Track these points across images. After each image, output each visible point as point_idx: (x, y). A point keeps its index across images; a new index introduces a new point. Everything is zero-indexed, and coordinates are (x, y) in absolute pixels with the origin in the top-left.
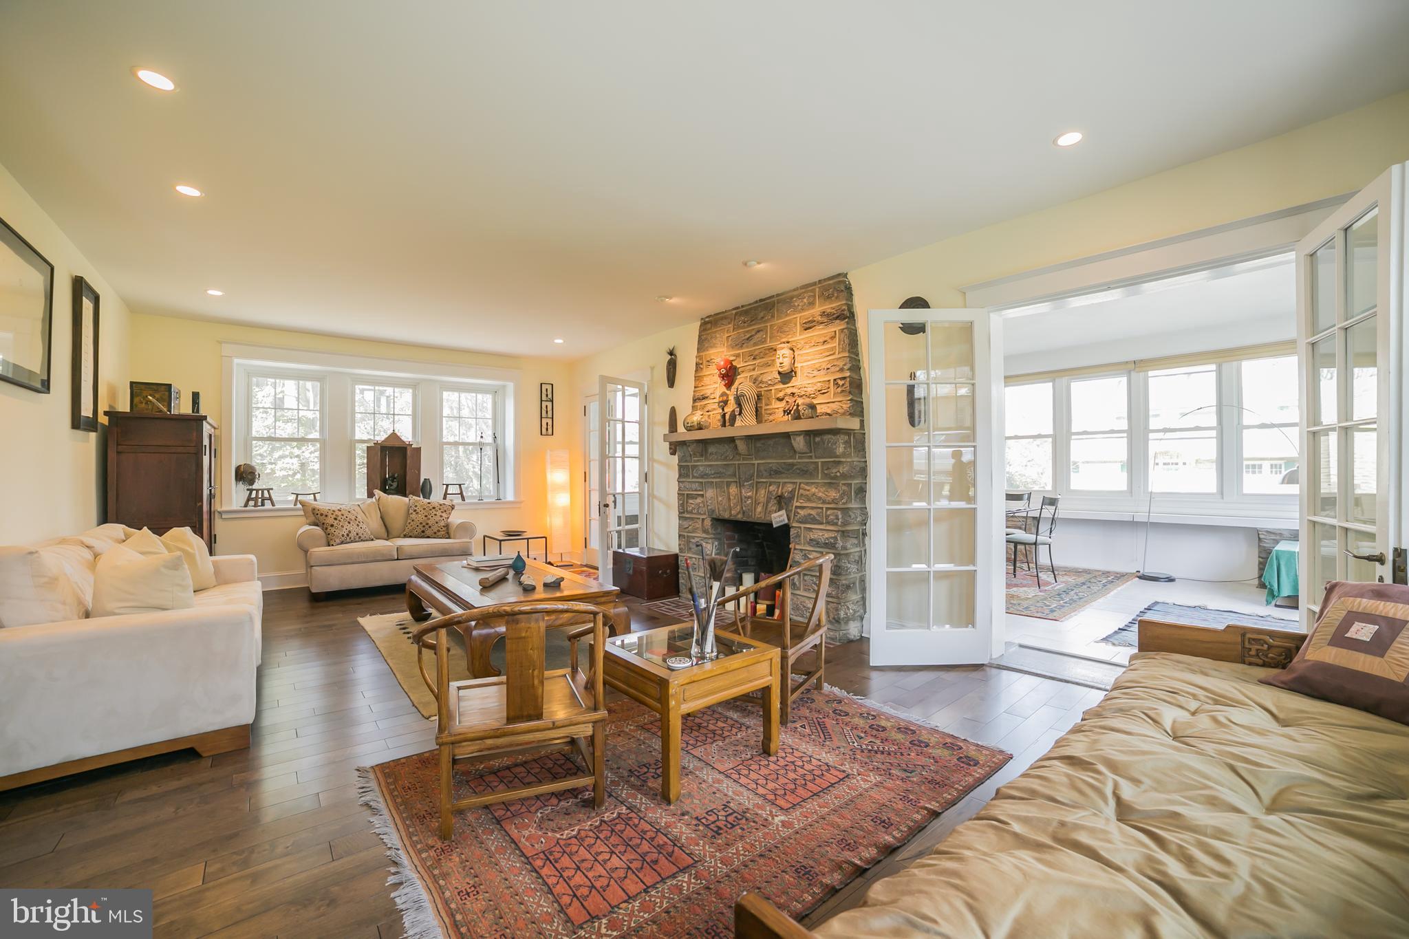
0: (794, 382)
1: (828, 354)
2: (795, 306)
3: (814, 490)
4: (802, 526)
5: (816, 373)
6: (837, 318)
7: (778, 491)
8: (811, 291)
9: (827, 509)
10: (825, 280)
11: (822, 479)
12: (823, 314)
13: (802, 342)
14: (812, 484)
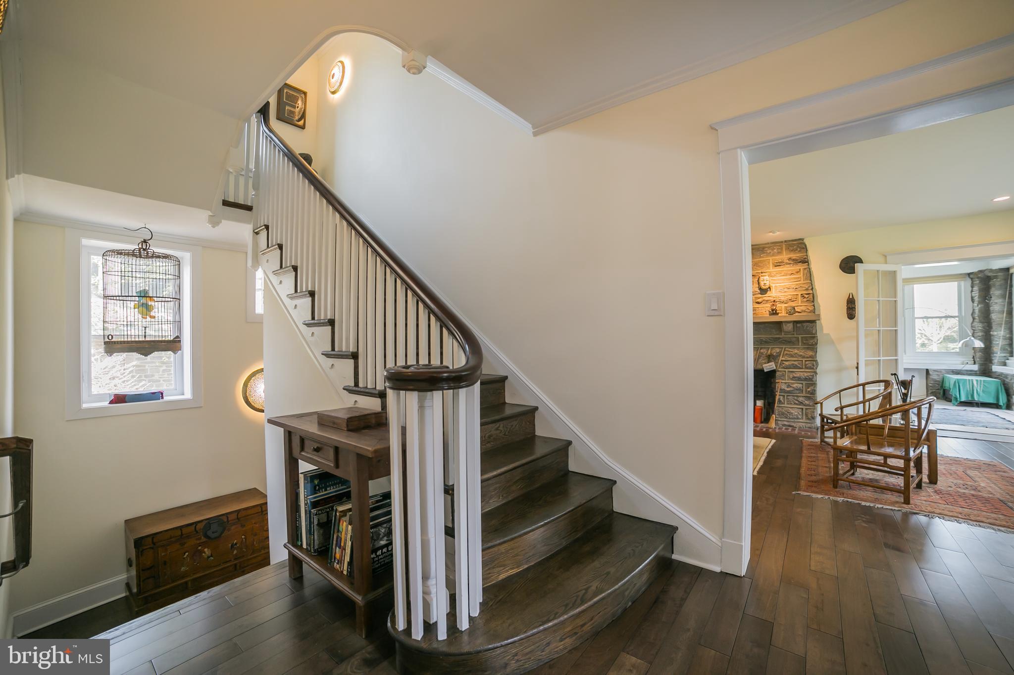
0: (769, 294)
1: (796, 280)
2: (767, 253)
3: (796, 351)
4: (787, 370)
5: (786, 290)
6: (800, 262)
7: (767, 352)
8: (779, 246)
9: (806, 361)
10: (789, 241)
11: (802, 345)
12: (790, 259)
13: (775, 273)
14: (794, 348)
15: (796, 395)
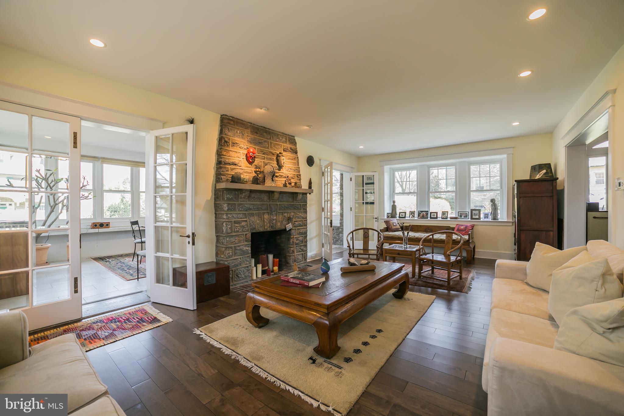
1: (293, 164)
3: (300, 214)
4: (296, 228)
5: (290, 170)
6: (293, 152)
7: (288, 215)
8: (285, 137)
9: (304, 221)
11: (303, 210)
12: (290, 148)
14: (299, 212)
15: (300, 245)
